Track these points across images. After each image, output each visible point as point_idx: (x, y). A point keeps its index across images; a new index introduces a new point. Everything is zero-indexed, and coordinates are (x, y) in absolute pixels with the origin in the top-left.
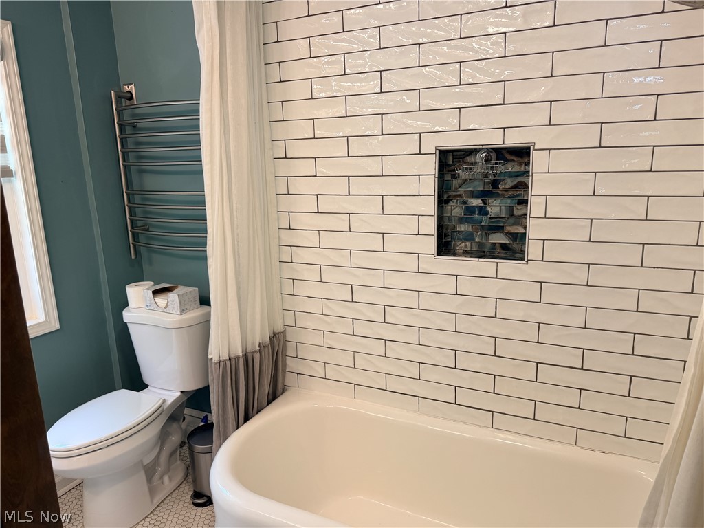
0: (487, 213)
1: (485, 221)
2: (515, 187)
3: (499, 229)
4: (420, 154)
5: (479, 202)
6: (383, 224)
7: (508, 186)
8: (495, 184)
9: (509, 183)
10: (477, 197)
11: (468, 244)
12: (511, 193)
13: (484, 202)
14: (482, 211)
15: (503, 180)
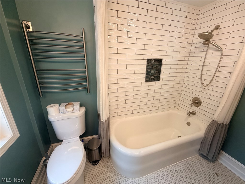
0: (151, 72)
1: (151, 74)
2: (156, 67)
3: (152, 76)
4: (144, 59)
5: (150, 70)
6: (134, 76)
7: (155, 67)
8: (153, 67)
9: (155, 66)
10: (149, 69)
11: (147, 79)
12: (155, 68)
13: (151, 70)
14: (150, 72)
15: (154, 66)
